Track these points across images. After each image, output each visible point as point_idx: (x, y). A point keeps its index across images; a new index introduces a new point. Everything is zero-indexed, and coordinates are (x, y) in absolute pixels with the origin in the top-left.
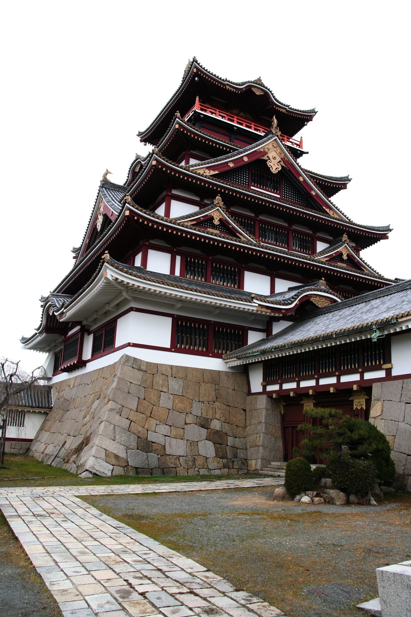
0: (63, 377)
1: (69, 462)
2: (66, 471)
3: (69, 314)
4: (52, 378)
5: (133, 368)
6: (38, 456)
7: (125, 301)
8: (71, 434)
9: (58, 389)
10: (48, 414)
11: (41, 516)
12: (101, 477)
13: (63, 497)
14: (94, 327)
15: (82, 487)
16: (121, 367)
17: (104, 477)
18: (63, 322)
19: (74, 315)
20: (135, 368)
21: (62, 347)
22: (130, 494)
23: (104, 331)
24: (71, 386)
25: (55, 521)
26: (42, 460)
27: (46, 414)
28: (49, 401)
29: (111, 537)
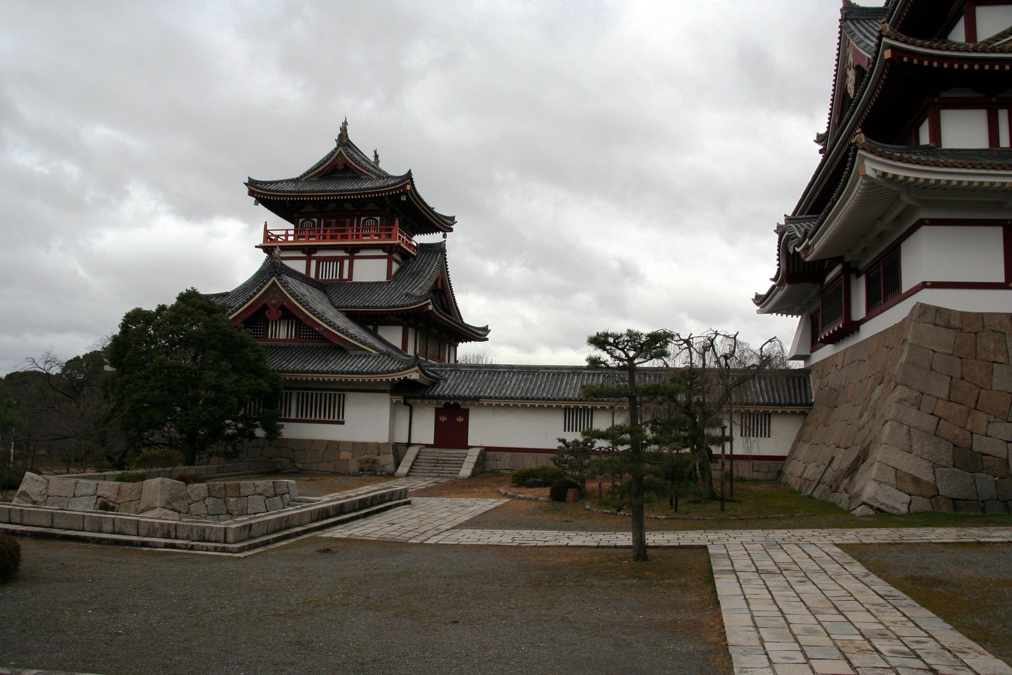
0: (827, 351)
1: (839, 491)
2: (833, 506)
3: (817, 247)
4: (810, 356)
5: (935, 325)
6: (794, 482)
7: (909, 210)
8: (842, 445)
9: (820, 372)
10: (807, 414)
11: (768, 572)
12: (889, 514)
13: (813, 546)
14: (865, 263)
15: (850, 530)
16: (914, 326)
17: (894, 515)
18: (809, 262)
19: (825, 248)
20: (940, 326)
21: (819, 304)
22: (931, 542)
23: (882, 266)
24: (839, 367)
25: (788, 581)
26: (799, 489)
27: (804, 414)
28: (808, 394)
29: (868, 611)
